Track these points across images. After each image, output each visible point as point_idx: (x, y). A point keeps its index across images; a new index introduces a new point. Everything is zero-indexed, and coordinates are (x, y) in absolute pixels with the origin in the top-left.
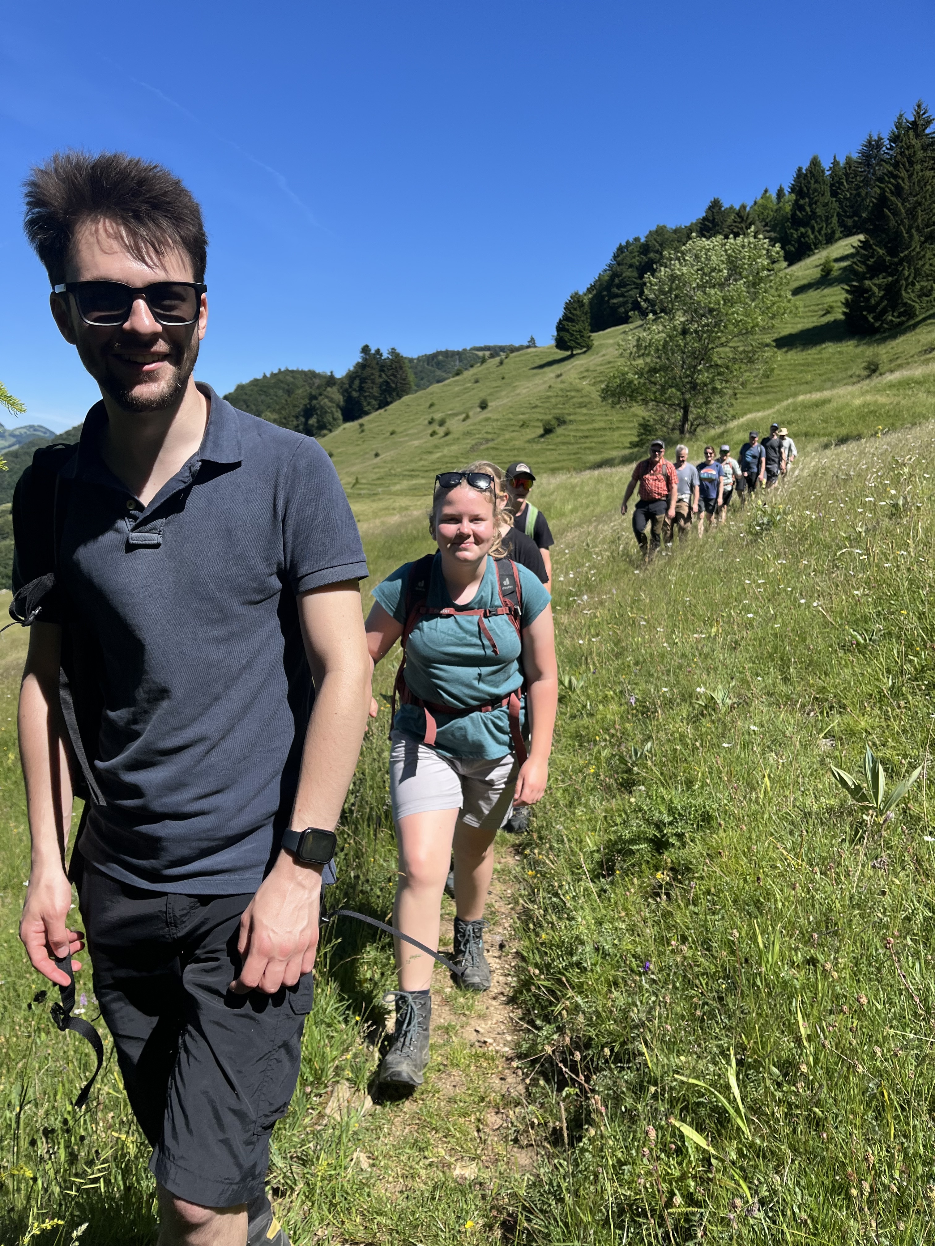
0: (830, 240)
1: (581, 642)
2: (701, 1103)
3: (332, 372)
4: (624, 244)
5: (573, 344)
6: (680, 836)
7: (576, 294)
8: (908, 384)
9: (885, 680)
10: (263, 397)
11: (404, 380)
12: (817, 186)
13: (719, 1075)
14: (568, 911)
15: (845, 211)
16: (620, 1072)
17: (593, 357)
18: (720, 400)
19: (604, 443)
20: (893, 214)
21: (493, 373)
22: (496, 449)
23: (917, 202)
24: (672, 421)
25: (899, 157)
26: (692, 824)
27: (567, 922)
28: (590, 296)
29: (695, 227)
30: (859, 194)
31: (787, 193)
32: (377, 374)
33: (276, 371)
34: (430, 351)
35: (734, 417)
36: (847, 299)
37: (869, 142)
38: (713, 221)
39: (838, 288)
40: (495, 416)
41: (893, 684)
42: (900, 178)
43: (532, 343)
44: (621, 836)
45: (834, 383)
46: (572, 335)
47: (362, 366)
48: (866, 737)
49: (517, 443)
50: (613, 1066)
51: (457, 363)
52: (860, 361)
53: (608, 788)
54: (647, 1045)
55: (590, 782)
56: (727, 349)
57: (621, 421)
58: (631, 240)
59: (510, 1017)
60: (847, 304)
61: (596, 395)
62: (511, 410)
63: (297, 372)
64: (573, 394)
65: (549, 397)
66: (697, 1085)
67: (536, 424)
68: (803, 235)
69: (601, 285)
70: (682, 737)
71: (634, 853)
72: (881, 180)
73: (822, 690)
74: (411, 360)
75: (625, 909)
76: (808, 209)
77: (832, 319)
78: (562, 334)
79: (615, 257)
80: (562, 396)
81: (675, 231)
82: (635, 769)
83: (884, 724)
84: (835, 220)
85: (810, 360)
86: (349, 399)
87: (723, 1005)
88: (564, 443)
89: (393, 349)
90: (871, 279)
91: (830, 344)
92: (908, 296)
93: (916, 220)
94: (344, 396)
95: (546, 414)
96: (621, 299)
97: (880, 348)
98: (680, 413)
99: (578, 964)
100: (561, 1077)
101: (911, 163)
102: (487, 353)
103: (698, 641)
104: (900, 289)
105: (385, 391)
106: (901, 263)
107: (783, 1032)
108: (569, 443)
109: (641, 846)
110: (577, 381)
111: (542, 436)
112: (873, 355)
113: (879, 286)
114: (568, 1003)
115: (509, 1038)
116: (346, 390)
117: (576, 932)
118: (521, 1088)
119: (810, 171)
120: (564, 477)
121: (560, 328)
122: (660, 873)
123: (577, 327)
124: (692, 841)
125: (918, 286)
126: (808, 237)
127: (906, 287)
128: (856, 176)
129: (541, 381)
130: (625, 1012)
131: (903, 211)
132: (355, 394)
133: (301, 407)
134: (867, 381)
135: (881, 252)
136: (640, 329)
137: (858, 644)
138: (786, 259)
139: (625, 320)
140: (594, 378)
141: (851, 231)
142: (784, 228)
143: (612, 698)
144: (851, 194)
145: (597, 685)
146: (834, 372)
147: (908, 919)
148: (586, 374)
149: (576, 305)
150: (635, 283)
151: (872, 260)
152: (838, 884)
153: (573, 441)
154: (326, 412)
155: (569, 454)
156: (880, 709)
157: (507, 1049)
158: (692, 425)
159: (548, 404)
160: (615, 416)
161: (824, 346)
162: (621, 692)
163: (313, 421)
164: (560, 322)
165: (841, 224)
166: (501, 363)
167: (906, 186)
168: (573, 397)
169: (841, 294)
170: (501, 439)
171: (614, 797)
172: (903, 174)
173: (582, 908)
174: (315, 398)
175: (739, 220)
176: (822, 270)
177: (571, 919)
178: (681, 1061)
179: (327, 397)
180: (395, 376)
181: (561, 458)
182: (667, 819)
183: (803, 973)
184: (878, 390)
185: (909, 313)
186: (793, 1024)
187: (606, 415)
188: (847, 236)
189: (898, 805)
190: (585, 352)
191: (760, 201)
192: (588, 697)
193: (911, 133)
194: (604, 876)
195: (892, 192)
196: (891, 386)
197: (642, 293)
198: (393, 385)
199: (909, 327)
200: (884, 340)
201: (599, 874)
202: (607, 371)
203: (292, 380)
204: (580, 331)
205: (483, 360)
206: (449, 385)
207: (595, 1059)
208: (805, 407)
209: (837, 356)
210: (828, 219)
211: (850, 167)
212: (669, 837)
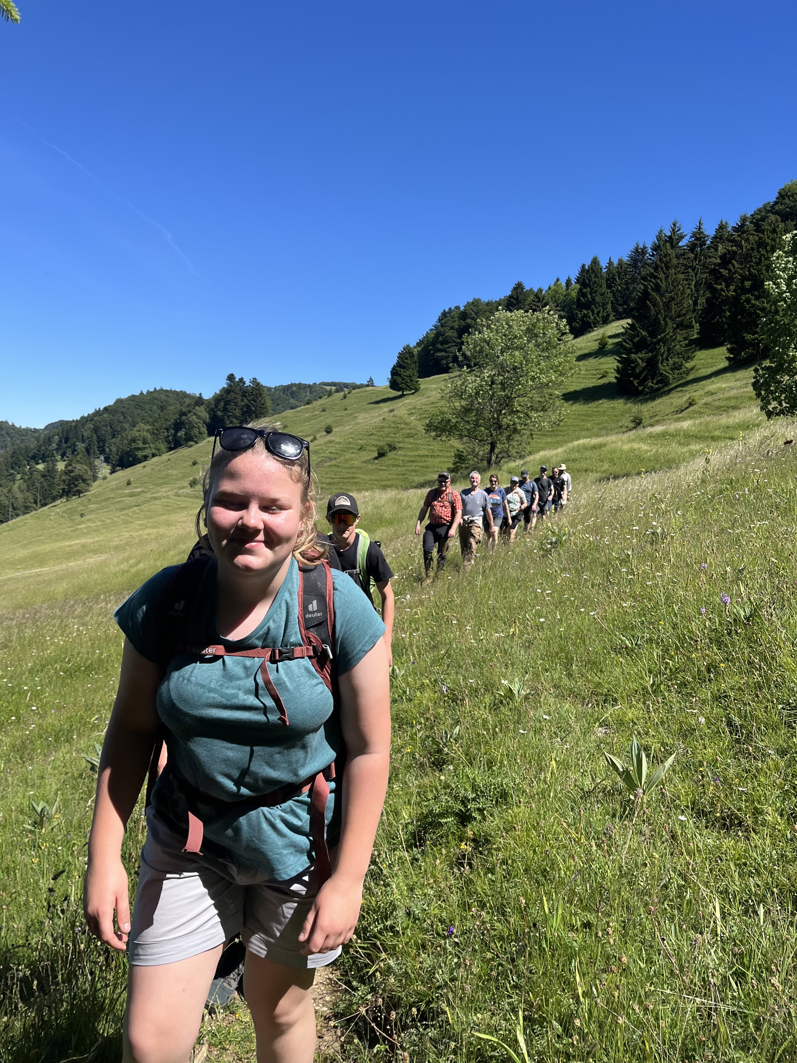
0: (606, 321)
1: (404, 636)
2: (494, 1056)
3: (200, 394)
4: (447, 310)
5: (403, 386)
6: (481, 811)
7: (408, 346)
8: (664, 436)
9: (647, 679)
10: (139, 411)
11: (263, 404)
12: (596, 279)
13: (510, 1031)
14: (384, 878)
15: (617, 300)
16: (425, 1029)
17: (419, 398)
18: (519, 438)
19: (427, 467)
20: (653, 306)
21: (338, 404)
22: (338, 466)
23: (671, 297)
24: (481, 453)
25: (658, 262)
26: (492, 801)
27: (383, 888)
28: (419, 349)
29: (503, 303)
30: (628, 289)
31: (573, 283)
32: (240, 398)
33: (152, 390)
34: (286, 383)
35: (530, 453)
36: (618, 367)
37: (637, 249)
38: (517, 299)
39: (612, 358)
40: (338, 440)
41: (654, 682)
42: (659, 278)
43: (371, 383)
44: (432, 810)
45: (609, 431)
46: (403, 379)
47: (227, 391)
48: (633, 726)
49: (355, 462)
50: (419, 1024)
51: (308, 394)
52: (627, 415)
53: (422, 765)
54: (449, 1004)
55: (407, 760)
56: (526, 399)
57: (441, 451)
58: (453, 308)
59: (329, 979)
60: (618, 371)
61: (421, 429)
62: (352, 436)
63: (171, 391)
64: (402, 426)
65: (383, 427)
66: (491, 1040)
67: (371, 448)
68: (585, 316)
69: (428, 341)
70: (485, 722)
71: (442, 826)
72: (644, 279)
73: (599, 685)
74: (269, 389)
75: (434, 876)
76: (589, 296)
77: (607, 382)
78: (395, 377)
79: (440, 320)
80: (394, 428)
81: (488, 304)
82: (446, 749)
83: (647, 716)
84: (609, 306)
85: (590, 412)
86: (214, 417)
87: (515, 966)
88: (394, 466)
89: (255, 379)
90: (636, 353)
91: (606, 401)
92: (664, 368)
93: (671, 311)
94: (210, 414)
95: (380, 441)
96: (444, 354)
97: (643, 407)
98: (488, 447)
99: (392, 928)
100: (373, 1035)
101: (667, 268)
102: (334, 388)
103: (499, 638)
104: (658, 362)
105: (246, 412)
106: (658, 343)
107: (564, 990)
108: (398, 466)
109: (448, 820)
110: (406, 416)
111: (376, 458)
112: (638, 411)
113: (642, 359)
114: (382, 964)
115: (328, 998)
116: (212, 410)
117: (390, 898)
118: (337, 1045)
119: (591, 267)
120: (393, 493)
121: (394, 372)
122: (464, 843)
123: (408, 373)
124: (491, 815)
125: (671, 362)
126: (589, 317)
127: (663, 360)
128: (626, 275)
129: (377, 414)
130: (432, 973)
131: (661, 304)
132: (219, 413)
133: (172, 421)
134: (634, 431)
135: (644, 333)
136: (458, 378)
137: (627, 647)
138: (572, 332)
139: (446, 370)
140: (420, 414)
141: (621, 316)
142: (571, 309)
143: (428, 685)
144: (622, 288)
145: (416, 674)
146: (608, 423)
147: (666, 887)
148: (413, 411)
149: (407, 356)
150: (455, 342)
151: (637, 339)
152: (610, 856)
153: (401, 464)
154: (194, 427)
155: (398, 475)
156: (644, 703)
157: (325, 1009)
158: (497, 457)
159: (381, 433)
160: (436, 446)
161: (601, 402)
162: (435, 681)
163: (181, 433)
164: (394, 368)
165: (614, 309)
166: (345, 397)
167: (663, 285)
168: (402, 429)
169: (613, 363)
170: (342, 458)
171: (427, 774)
172: (662, 276)
173: (396, 875)
174: (185, 414)
175: (536, 300)
176: (600, 344)
177: (387, 885)
178: (478, 1019)
179: (195, 414)
180: (255, 401)
181: (391, 477)
182: (471, 796)
183: (581, 936)
184: (642, 440)
185: (664, 381)
186: (573, 982)
187: (429, 445)
188: (618, 319)
189: (657, 786)
190: (413, 394)
191: (553, 287)
192: (408, 684)
193: (668, 245)
194: (416, 847)
195: (652, 289)
196: (651, 436)
197: (460, 350)
198: (254, 409)
199: (665, 392)
200: (646, 401)
201: (412, 844)
202: (431, 410)
203: (165, 398)
204: (410, 377)
205: (330, 394)
206: (300, 411)
207: (404, 1019)
208: (587, 449)
209: (611, 410)
210: (604, 305)
211: (621, 268)
212: (472, 812)
